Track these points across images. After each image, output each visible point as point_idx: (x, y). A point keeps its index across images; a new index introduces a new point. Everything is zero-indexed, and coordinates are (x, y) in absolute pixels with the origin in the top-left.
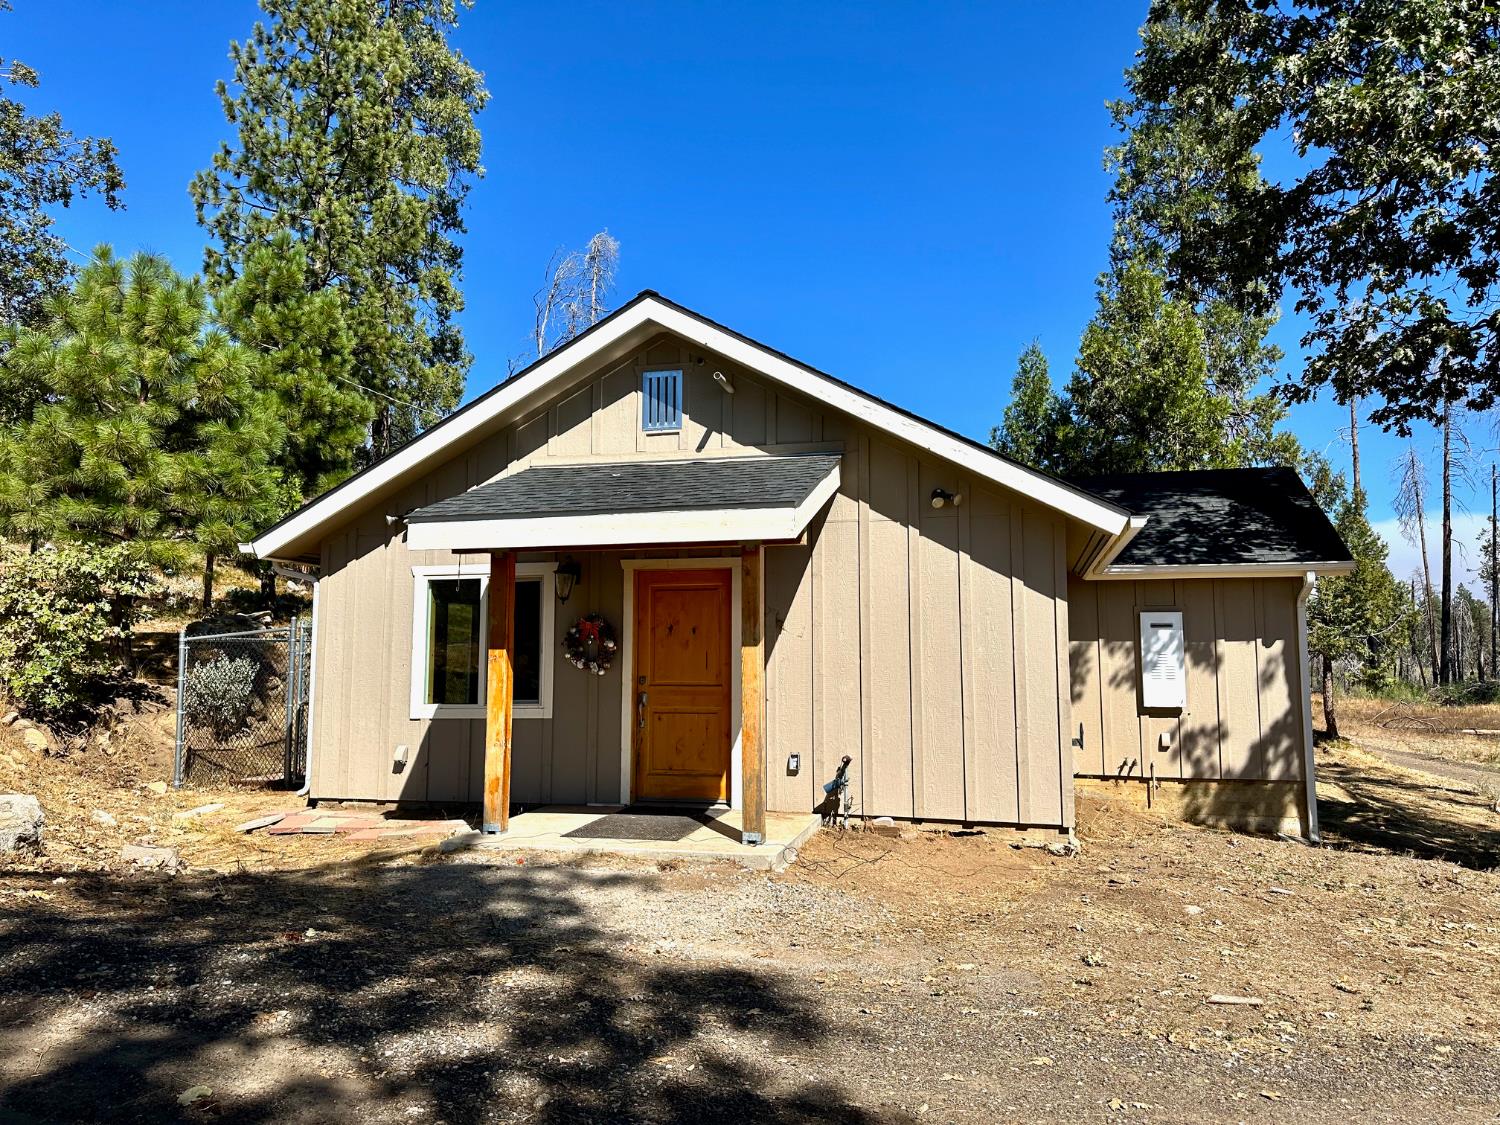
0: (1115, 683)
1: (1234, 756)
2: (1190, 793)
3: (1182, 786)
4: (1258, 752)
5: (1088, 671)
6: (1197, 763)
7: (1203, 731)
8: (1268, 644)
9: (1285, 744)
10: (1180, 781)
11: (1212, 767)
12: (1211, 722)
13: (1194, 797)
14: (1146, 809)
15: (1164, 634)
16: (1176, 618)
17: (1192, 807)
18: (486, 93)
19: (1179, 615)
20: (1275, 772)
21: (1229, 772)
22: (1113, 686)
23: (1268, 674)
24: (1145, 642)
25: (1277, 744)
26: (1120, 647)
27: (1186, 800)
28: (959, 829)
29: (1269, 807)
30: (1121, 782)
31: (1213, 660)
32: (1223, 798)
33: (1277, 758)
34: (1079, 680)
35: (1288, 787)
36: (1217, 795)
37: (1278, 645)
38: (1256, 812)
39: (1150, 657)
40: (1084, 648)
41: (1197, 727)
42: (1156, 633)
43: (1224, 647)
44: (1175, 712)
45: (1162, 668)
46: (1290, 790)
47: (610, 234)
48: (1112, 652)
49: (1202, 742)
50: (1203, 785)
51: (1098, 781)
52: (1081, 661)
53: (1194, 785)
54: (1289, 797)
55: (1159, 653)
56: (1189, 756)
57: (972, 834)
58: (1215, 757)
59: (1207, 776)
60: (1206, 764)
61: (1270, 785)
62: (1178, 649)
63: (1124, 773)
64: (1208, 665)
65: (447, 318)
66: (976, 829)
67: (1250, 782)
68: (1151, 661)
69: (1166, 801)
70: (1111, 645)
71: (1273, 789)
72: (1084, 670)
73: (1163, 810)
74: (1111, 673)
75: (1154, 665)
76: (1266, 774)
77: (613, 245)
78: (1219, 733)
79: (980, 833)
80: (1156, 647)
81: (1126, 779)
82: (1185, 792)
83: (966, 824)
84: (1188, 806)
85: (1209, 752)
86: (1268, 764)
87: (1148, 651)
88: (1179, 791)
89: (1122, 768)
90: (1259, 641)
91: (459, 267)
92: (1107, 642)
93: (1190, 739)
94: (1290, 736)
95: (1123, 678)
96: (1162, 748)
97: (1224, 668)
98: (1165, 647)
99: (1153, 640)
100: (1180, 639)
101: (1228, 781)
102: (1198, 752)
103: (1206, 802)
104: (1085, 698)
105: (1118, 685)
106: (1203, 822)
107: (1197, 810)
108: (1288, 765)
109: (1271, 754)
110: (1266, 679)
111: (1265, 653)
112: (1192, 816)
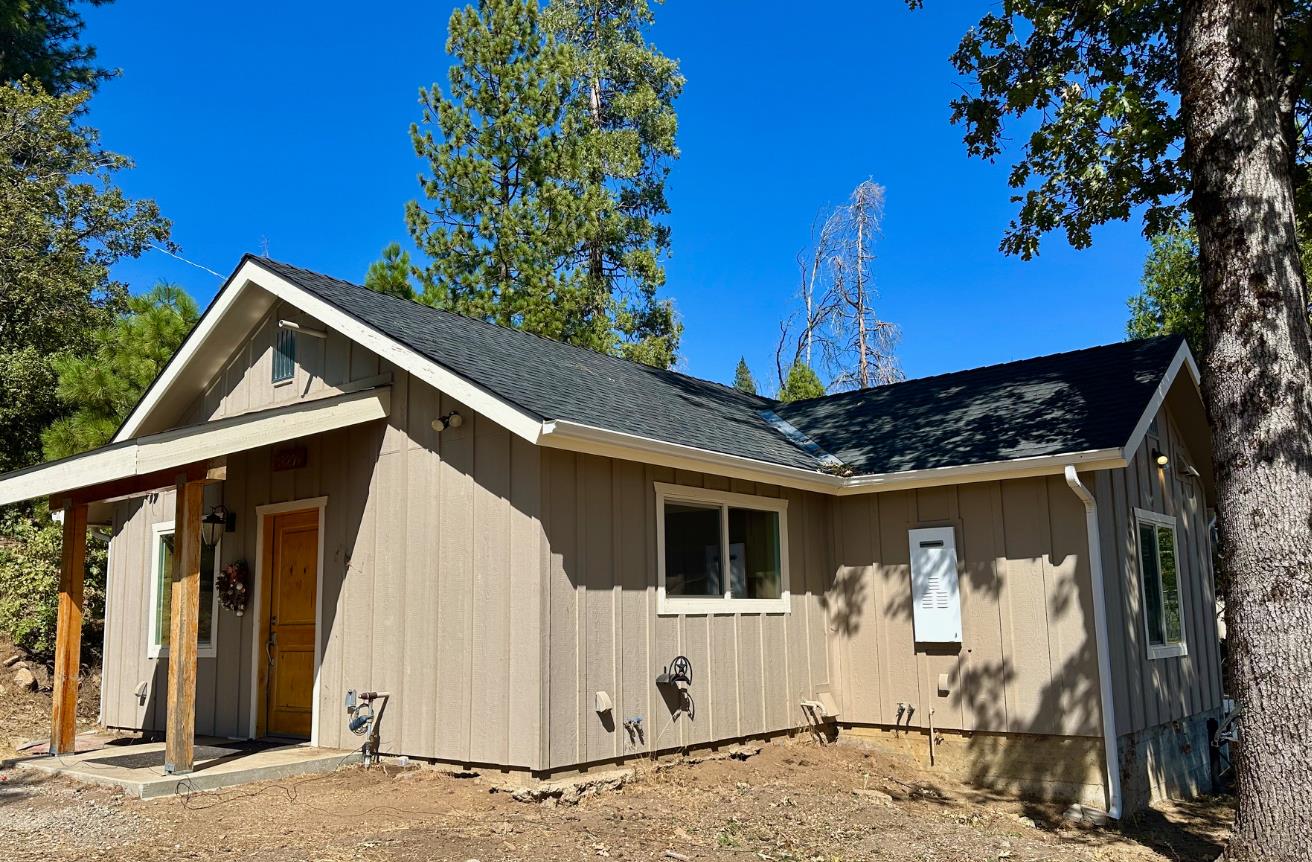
0: (892, 611)
1: (1021, 703)
2: (976, 749)
3: (967, 739)
4: (1050, 696)
5: (864, 599)
6: (981, 710)
7: (987, 670)
8: (1056, 561)
9: (1083, 686)
10: (964, 733)
11: (998, 715)
12: (995, 661)
13: (982, 753)
14: (929, 766)
15: (934, 552)
16: (946, 534)
17: (979, 766)
18: (681, 79)
19: (951, 530)
20: (1071, 724)
21: (1017, 723)
22: (889, 616)
23: (1061, 600)
24: (914, 563)
25: (1073, 686)
26: (895, 570)
27: (972, 757)
28: (459, 770)
29: (1067, 771)
30: (902, 733)
31: (994, 583)
32: (1014, 756)
33: (1073, 705)
34: (855, 609)
35: (1089, 744)
36: (1008, 751)
37: (1070, 563)
38: (1053, 774)
39: (920, 580)
40: (859, 572)
41: (980, 665)
42: (926, 552)
43: (1005, 566)
44: (952, 648)
45: (933, 594)
46: (1091, 748)
47: (875, 180)
48: (887, 575)
49: (987, 683)
50: (989, 740)
51: (879, 731)
52: (857, 587)
53: (981, 739)
54: (1092, 757)
55: (929, 575)
56: (971, 701)
57: (469, 776)
58: (1001, 703)
59: (993, 727)
60: (991, 712)
61: (1067, 742)
62: (949, 570)
63: (903, 723)
64: (989, 589)
65: (653, 293)
66: (473, 771)
67: (1044, 737)
68: (922, 585)
69: (949, 758)
70: (886, 567)
71: (1070, 748)
72: (860, 598)
73: (947, 769)
74: (886, 601)
75: (925, 590)
76: (1060, 727)
77: (877, 190)
78: (1004, 674)
79: (476, 775)
80: (927, 568)
81: (907, 729)
82: (971, 746)
83: (468, 765)
84: (974, 764)
85: (995, 697)
86: (1062, 712)
87: (918, 573)
88: (965, 746)
89: (900, 716)
90: (1046, 557)
91: (668, 245)
92: (882, 565)
93: (973, 680)
94: (1087, 678)
95: (899, 606)
96: (943, 693)
97: (1007, 591)
98: (936, 567)
99: (923, 560)
100: (952, 558)
101: (1017, 735)
102: (982, 697)
103: (995, 759)
104: (862, 630)
105: (895, 614)
106: (991, 786)
107: (985, 769)
108: (1087, 715)
109: (1065, 700)
110: (1059, 606)
111: (1055, 573)
112: (978, 780)
